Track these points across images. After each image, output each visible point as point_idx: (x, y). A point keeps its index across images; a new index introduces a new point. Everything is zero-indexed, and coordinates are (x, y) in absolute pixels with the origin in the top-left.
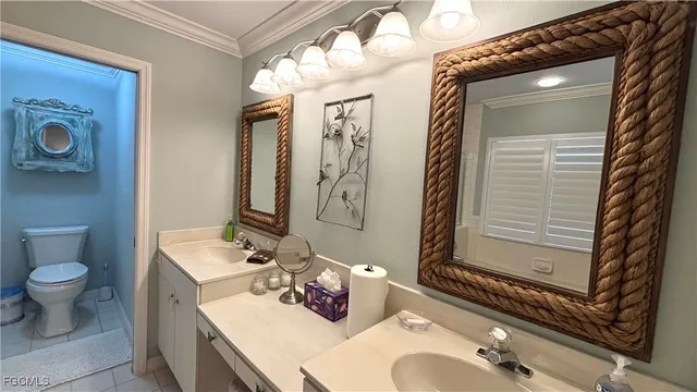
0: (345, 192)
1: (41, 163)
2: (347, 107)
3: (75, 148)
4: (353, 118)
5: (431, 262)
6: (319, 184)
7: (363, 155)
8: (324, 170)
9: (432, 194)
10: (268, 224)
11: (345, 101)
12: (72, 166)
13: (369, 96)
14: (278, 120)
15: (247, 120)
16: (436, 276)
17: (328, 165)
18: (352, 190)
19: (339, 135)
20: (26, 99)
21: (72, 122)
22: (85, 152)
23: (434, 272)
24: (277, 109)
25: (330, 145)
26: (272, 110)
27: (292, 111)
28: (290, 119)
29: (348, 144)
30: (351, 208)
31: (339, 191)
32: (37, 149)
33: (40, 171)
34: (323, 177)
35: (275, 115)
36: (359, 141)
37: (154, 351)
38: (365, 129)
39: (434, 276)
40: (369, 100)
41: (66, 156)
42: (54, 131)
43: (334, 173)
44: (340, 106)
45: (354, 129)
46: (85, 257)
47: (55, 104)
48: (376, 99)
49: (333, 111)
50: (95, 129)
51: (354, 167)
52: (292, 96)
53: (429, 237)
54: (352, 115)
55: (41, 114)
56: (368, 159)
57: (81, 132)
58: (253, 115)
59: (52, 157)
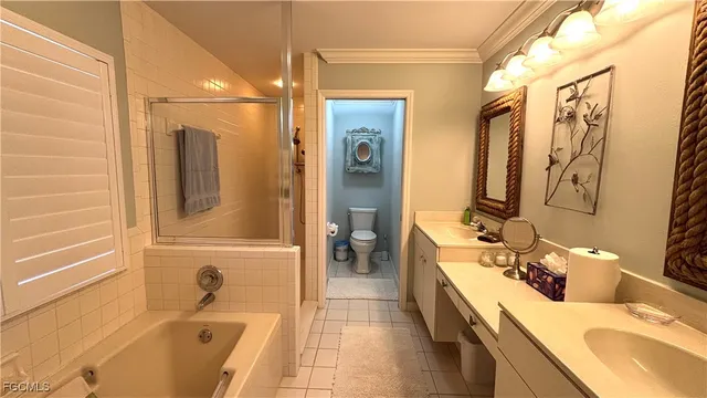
0: (575, 176)
1: (357, 168)
2: (581, 87)
3: (371, 157)
4: (589, 97)
5: (681, 250)
6: (548, 169)
7: (598, 134)
8: (554, 155)
9: (685, 169)
10: (498, 209)
11: (579, 81)
12: (370, 169)
13: (608, 70)
14: (510, 113)
15: (485, 118)
16: (689, 266)
17: (559, 149)
18: (584, 174)
19: (572, 117)
20: (351, 130)
21: (371, 140)
22: (377, 159)
23: (684, 262)
24: (509, 104)
25: (563, 129)
26: (505, 105)
27: (525, 101)
28: (523, 110)
29: (582, 125)
30: (582, 191)
31: (569, 175)
32: (355, 160)
33: (356, 173)
34: (552, 162)
35: (508, 109)
36: (596, 119)
37: (411, 298)
38: (602, 104)
39: (684, 267)
40: (608, 74)
41: (368, 162)
42: (363, 148)
43: (565, 158)
44: (573, 87)
45: (589, 108)
46: (375, 229)
47: (363, 130)
48: (617, 71)
49: (567, 93)
50: (382, 142)
51: (587, 149)
52: (525, 88)
53: (678, 220)
54: (587, 93)
55: (357, 138)
56: (604, 138)
57: (375, 146)
58: (490, 112)
59: (361, 164)
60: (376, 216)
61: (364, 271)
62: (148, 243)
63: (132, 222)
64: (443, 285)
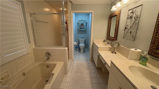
0: (131, 32)
1: (81, 29)
2: (134, 10)
3: (84, 27)
4: (136, 12)
5: (153, 49)
6: (125, 30)
7: (137, 21)
8: (126, 27)
9: (156, 30)
10: (112, 39)
11: (134, 8)
12: (83, 30)
13: (141, 5)
14: (116, 16)
15: (111, 17)
16: (154, 53)
17: (127, 25)
18: (133, 31)
19: (131, 17)
20: (79, 20)
21: (84, 23)
22: (85, 27)
24: (117, 14)
25: (129, 20)
26: (116, 14)
27: (120, 13)
28: (120, 16)
29: (133, 19)
30: (132, 35)
31: (129, 31)
32: (80, 27)
34: (126, 28)
35: (116, 15)
36: (137, 18)
37: (92, 58)
38: (139, 14)
39: (153, 53)
41: (83, 28)
42: (82, 24)
43: (129, 27)
44: (132, 10)
45: (136, 15)
46: (85, 44)
47: (82, 20)
48: (143, 6)
49: (131, 11)
50: (86, 23)
51: (134, 25)
52: (121, 10)
53: (153, 42)
54: (136, 11)
55: (81, 22)
56: (138, 23)
57: (85, 24)
58: (112, 16)
59: (82, 28)
60: (85, 40)
61: (82, 52)
62: (34, 47)
63: (30, 42)
64: (99, 56)
